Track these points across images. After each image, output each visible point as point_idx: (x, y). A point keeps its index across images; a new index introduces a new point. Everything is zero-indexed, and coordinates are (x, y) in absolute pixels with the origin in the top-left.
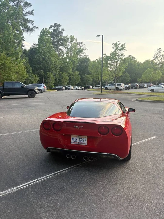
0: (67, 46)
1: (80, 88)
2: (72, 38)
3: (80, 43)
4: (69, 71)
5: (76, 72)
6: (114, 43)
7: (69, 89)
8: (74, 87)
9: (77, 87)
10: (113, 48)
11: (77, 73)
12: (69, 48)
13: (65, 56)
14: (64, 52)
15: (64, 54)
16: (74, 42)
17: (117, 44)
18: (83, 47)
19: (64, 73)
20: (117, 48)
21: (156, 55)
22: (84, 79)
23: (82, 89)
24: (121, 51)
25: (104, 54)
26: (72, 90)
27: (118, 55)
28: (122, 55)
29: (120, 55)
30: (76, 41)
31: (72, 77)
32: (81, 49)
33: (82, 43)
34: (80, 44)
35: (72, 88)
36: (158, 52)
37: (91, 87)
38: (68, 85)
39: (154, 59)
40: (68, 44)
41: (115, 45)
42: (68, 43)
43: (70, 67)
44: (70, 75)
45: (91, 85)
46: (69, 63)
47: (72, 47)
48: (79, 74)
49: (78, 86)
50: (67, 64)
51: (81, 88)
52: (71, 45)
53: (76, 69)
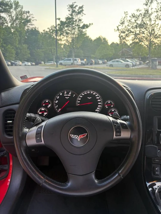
0: (11, 13)
1: (29, 64)
2: (17, 4)
3: (26, 12)
4: (15, 44)
5: (23, 45)
6: (69, 5)
7: (16, 65)
8: (22, 63)
9: (26, 63)
10: (69, 11)
11: (25, 46)
12: (13, 16)
13: (9, 25)
14: (8, 20)
15: (7, 23)
16: (19, 9)
17: (73, 5)
18: (31, 17)
19: (9, 46)
20: (74, 11)
21: (122, 20)
22: (34, 54)
23: (33, 65)
24: (79, 15)
25: (58, 19)
26: (20, 65)
27: (74, 20)
28: (80, 20)
29: (78, 20)
30: (22, 8)
31: (19, 51)
32: (28, 19)
33: (29, 12)
34: (27, 14)
35: (21, 63)
36: (124, 15)
37: (43, 62)
38: (15, 60)
39: (120, 24)
40: (12, 12)
41: (71, 6)
42: (12, 10)
43: (16, 38)
44: (17, 48)
45: (42, 60)
46: (15, 34)
47: (17, 15)
48: (28, 48)
49: (28, 61)
50: (12, 35)
51: (31, 63)
52: (16, 12)
53: (23, 42)
